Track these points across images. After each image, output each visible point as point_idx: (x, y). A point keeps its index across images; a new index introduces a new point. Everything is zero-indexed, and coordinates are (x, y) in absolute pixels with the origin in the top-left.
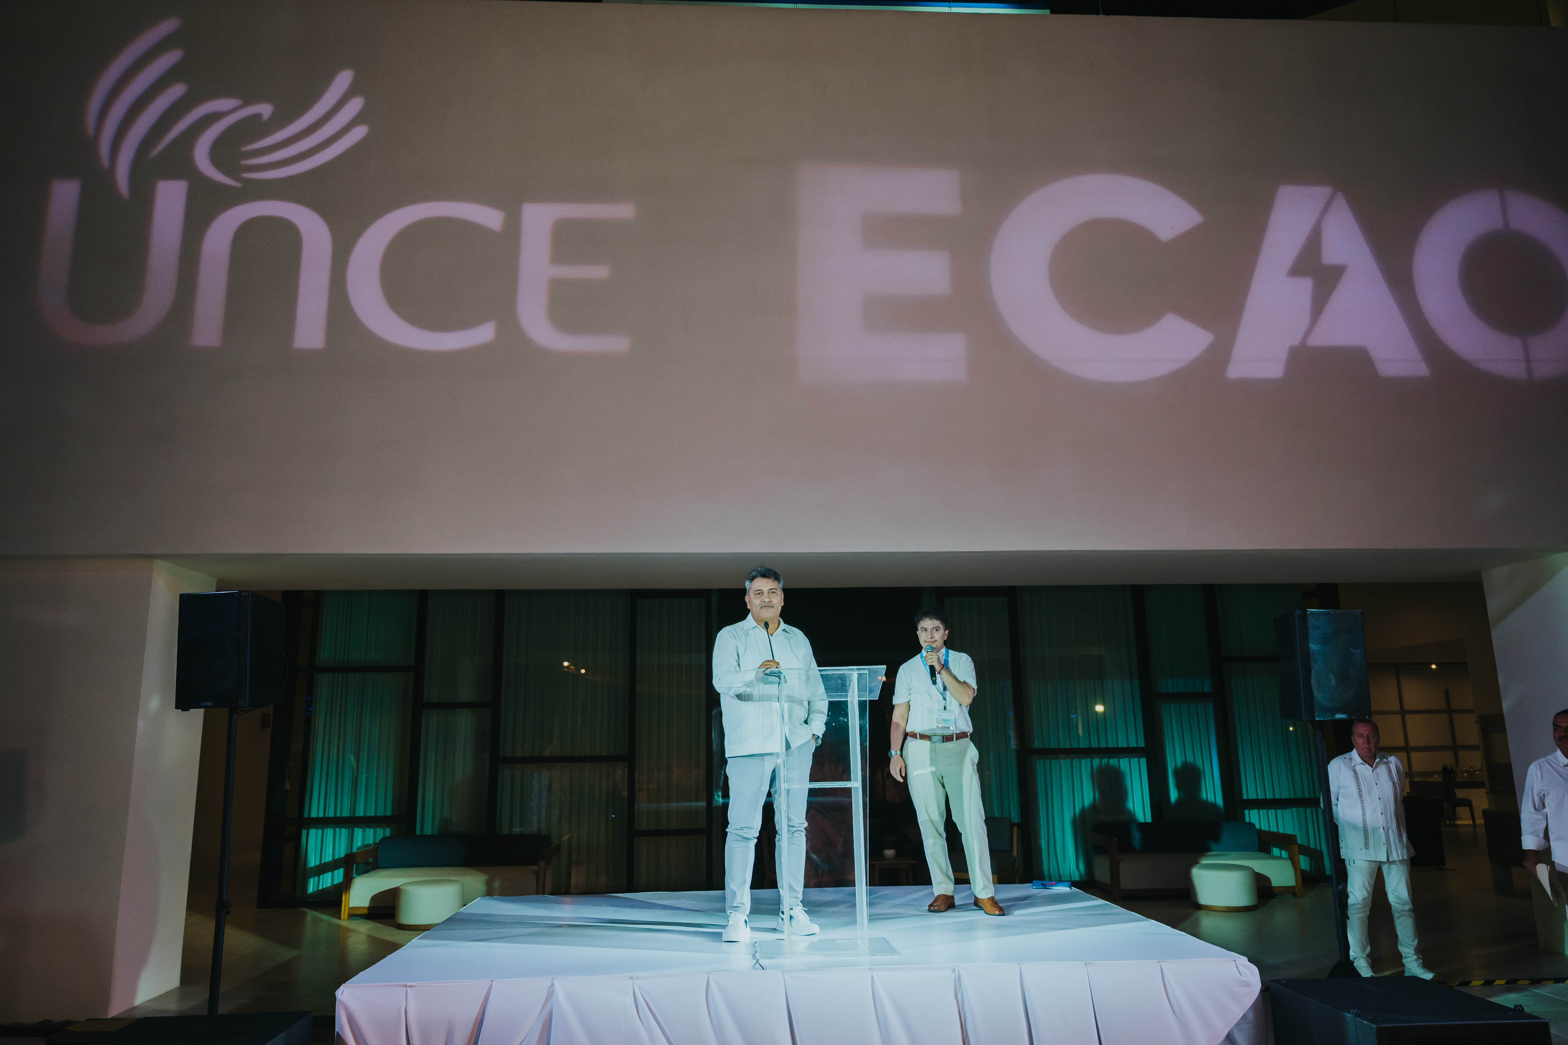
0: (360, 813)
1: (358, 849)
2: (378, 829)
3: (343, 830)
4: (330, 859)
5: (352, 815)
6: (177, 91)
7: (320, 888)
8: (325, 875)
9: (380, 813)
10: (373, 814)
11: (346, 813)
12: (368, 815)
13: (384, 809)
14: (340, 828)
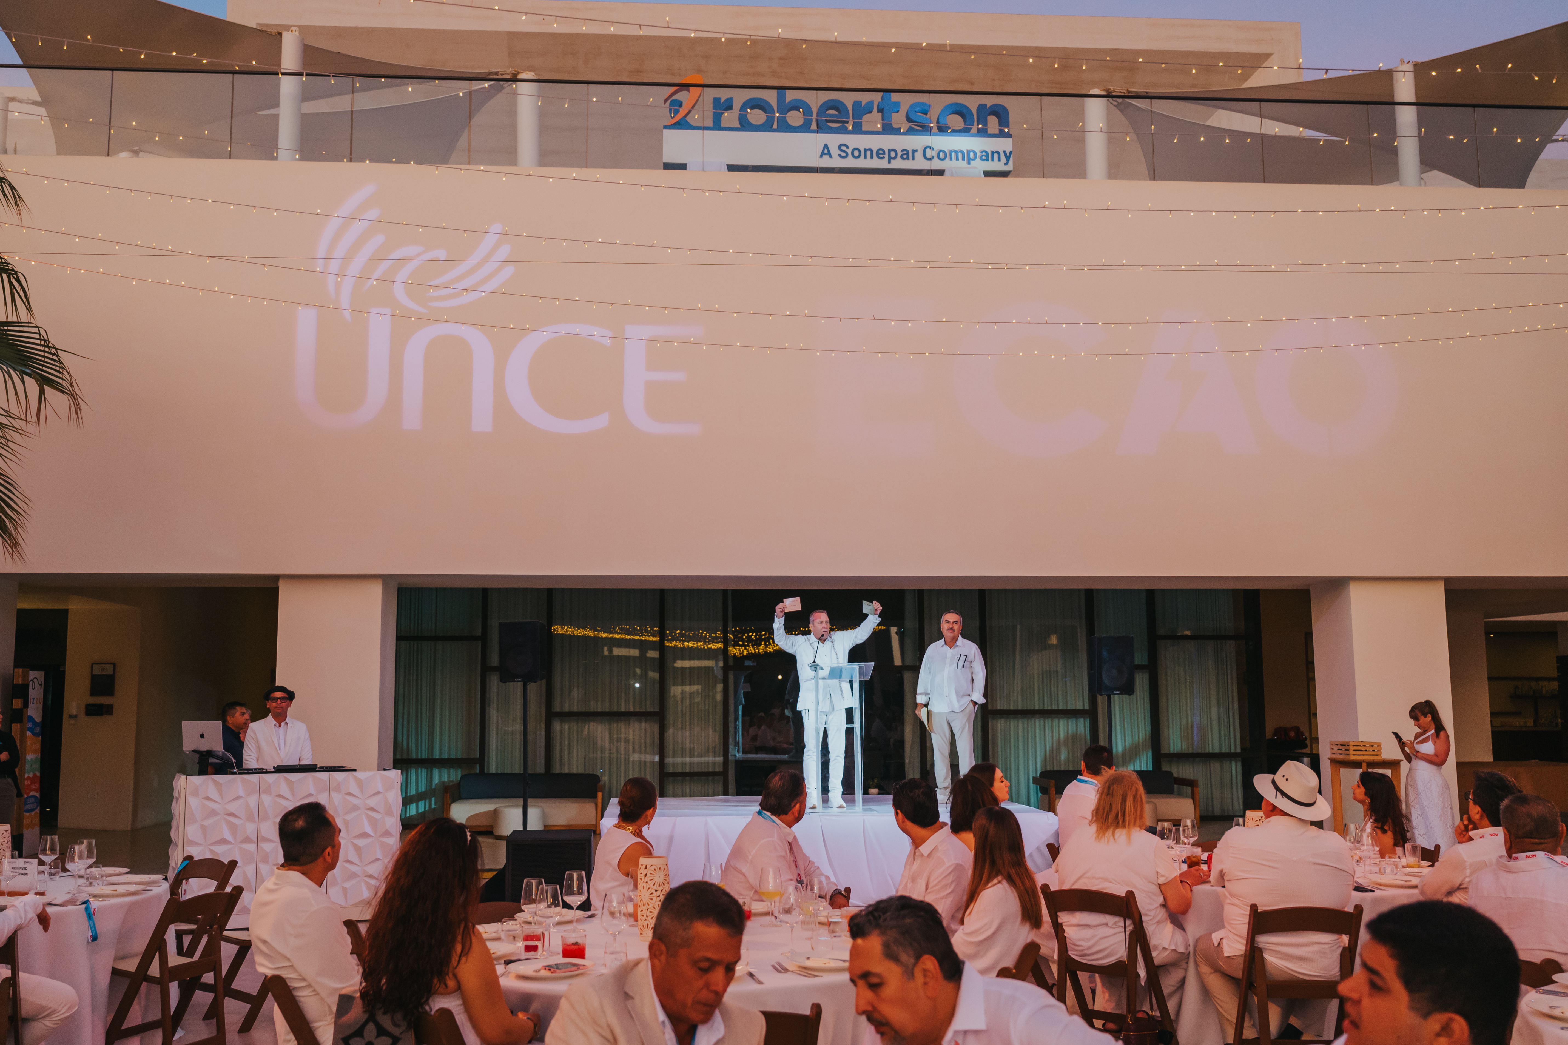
0: (437, 756)
1: (436, 785)
2: (452, 770)
3: (423, 770)
4: (414, 793)
5: (430, 757)
6: (378, 240)
7: (408, 815)
8: (411, 805)
9: (453, 756)
10: (446, 757)
11: (424, 756)
12: (443, 757)
13: (457, 753)
14: (421, 768)
